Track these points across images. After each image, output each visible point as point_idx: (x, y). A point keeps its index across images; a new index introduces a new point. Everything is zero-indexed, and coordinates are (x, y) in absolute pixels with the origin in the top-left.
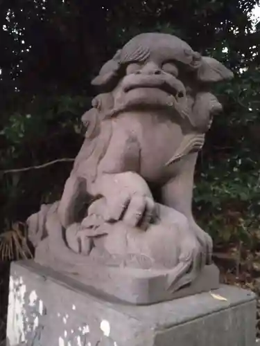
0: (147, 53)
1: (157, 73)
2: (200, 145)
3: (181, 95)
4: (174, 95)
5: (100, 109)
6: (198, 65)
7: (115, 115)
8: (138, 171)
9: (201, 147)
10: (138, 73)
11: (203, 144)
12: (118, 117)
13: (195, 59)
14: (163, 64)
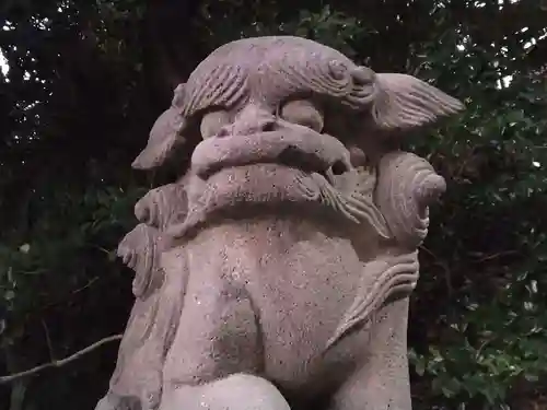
0: (241, 84)
1: (269, 127)
2: (408, 282)
3: (339, 168)
4: (323, 172)
5: (155, 225)
6: (368, 95)
7: (190, 235)
8: (260, 370)
9: (414, 284)
10: (223, 134)
11: (416, 276)
12: (198, 239)
13: (358, 82)
14: (282, 104)
